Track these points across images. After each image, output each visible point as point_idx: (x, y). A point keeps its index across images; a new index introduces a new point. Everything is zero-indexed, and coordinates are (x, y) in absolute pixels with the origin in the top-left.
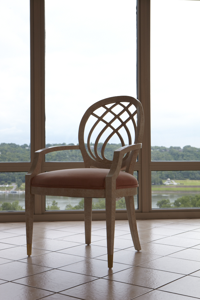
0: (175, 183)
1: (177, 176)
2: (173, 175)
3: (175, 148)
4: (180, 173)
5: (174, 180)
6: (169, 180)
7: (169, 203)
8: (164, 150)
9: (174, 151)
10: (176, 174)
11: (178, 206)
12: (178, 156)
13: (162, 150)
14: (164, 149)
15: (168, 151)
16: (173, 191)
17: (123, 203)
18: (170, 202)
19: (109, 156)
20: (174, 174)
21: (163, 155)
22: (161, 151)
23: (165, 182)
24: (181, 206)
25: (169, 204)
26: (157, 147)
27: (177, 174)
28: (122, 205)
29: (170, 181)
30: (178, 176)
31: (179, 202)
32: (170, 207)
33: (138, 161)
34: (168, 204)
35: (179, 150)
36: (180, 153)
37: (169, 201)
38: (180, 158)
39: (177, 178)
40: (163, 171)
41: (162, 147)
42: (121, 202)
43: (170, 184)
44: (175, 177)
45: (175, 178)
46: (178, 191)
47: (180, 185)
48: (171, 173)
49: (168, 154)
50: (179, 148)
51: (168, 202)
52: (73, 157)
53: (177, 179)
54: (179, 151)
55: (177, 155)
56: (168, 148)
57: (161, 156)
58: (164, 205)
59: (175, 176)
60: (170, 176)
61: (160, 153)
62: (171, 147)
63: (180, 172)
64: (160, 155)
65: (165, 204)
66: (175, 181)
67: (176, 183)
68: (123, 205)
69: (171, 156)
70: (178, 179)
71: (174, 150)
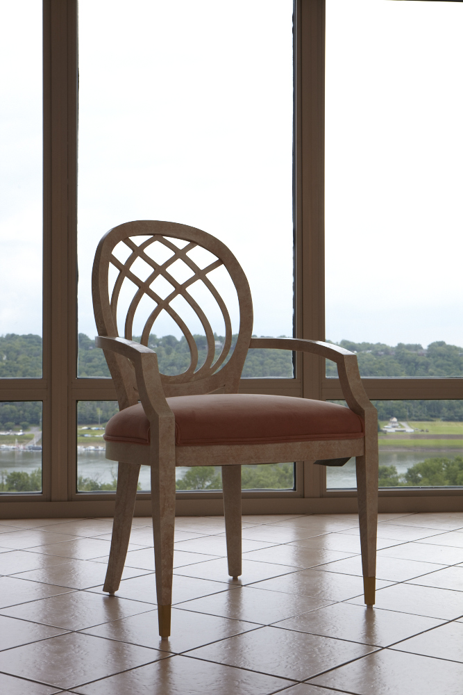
0: (409, 428)
1: (414, 413)
2: (405, 410)
3: (409, 347)
4: (420, 406)
5: (406, 421)
6: (395, 422)
7: (395, 475)
8: (382, 353)
9: (407, 354)
10: (412, 408)
11: (416, 481)
12: (417, 365)
13: (380, 353)
14: (382, 351)
15: (394, 353)
16: (405, 447)
17: (288, 474)
18: (396, 473)
19: (257, 366)
20: (406, 408)
21: (380, 362)
22: (376, 354)
23: (386, 426)
24: (421, 483)
25: (393, 478)
26: (368, 344)
27: (414, 407)
28: (286, 478)
29: (397, 424)
30: (416, 412)
31: (417, 473)
32: (397, 484)
33: (295, 378)
34: (391, 477)
35: (419, 352)
36: (421, 360)
37: (393, 470)
38: (421, 370)
39: (415, 418)
40: (381, 401)
41: (379, 344)
42: (284, 472)
43: (396, 431)
44: (408, 414)
45: (410, 417)
46: (415, 447)
47: (420, 433)
48: (399, 405)
49: (393, 360)
50: (418, 347)
51: (392, 474)
52: (172, 368)
53: (413, 420)
54: (419, 355)
55: (414, 364)
56: (392, 348)
57: (378, 366)
58: (383, 480)
59: (409, 412)
60: (397, 413)
61: (375, 359)
62: (400, 346)
63: (421, 404)
64: (374, 364)
65: (386, 476)
66: (409, 425)
67: (412, 428)
68: (287, 480)
69: (400, 365)
70: (416, 420)
71: (407, 351)
